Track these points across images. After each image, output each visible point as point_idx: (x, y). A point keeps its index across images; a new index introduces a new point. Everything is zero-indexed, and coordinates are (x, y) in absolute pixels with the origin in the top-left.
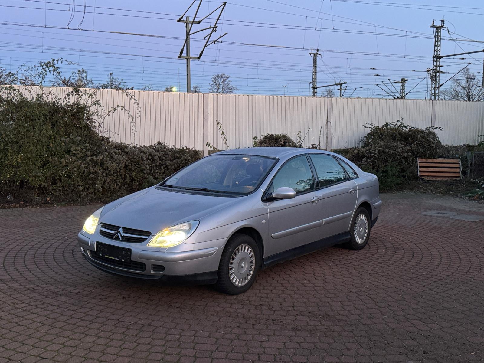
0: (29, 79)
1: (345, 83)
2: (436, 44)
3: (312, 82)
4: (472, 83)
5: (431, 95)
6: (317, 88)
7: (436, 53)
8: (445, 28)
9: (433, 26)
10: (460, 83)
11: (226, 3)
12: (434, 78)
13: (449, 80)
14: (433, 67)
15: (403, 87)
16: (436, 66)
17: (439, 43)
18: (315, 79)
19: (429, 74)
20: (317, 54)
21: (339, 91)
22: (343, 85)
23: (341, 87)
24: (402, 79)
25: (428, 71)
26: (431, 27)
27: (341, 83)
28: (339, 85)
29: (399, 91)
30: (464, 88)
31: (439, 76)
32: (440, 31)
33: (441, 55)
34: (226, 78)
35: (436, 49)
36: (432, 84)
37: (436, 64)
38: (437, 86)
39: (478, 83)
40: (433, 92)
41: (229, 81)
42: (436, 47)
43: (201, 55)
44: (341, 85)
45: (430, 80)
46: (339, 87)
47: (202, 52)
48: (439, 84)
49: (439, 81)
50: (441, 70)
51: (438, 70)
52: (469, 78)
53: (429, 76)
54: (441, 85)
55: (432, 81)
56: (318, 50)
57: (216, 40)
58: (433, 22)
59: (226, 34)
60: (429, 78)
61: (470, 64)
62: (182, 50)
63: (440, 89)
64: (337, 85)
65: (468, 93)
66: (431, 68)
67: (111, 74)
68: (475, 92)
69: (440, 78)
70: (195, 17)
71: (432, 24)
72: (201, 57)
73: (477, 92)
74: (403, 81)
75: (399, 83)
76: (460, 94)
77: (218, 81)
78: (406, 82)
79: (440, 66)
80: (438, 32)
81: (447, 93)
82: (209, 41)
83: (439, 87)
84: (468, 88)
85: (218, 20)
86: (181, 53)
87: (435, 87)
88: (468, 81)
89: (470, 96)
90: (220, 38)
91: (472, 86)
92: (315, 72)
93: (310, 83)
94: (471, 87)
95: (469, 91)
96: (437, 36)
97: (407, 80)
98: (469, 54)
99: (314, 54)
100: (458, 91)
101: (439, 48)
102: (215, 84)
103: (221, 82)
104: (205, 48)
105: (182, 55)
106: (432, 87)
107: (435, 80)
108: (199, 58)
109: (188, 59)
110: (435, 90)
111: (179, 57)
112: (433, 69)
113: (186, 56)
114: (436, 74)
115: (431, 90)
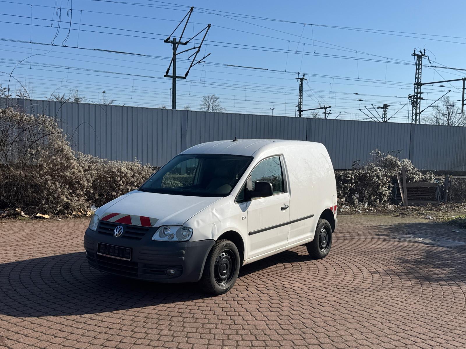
0: (24, 95)
1: (330, 107)
2: (417, 72)
3: (298, 105)
4: (452, 110)
5: (412, 120)
6: (302, 111)
7: (417, 80)
8: (426, 56)
9: (414, 55)
10: (440, 110)
11: (210, 25)
12: (415, 104)
13: (429, 106)
14: (414, 94)
15: (385, 113)
16: (417, 93)
17: (420, 71)
18: (301, 102)
19: (410, 100)
20: (304, 79)
21: (324, 114)
22: (327, 109)
23: (325, 111)
24: (384, 105)
25: (409, 97)
26: (413, 55)
27: (325, 107)
28: (324, 109)
29: (381, 116)
30: (444, 115)
31: (420, 102)
32: (421, 59)
34: (215, 99)
35: (417, 76)
36: (413, 110)
37: (417, 91)
38: (418, 112)
39: (458, 111)
40: (414, 117)
41: (219, 102)
42: (417, 75)
43: (187, 74)
44: (326, 108)
45: (411, 106)
46: (323, 110)
47: (188, 72)
48: (420, 110)
49: (420, 107)
50: (421, 97)
51: (419, 97)
52: (450, 106)
53: (410, 102)
54: (422, 111)
55: (413, 107)
56: (304, 75)
57: (200, 61)
58: (415, 51)
59: (209, 54)
60: (410, 104)
61: (449, 91)
62: (169, 69)
63: (421, 115)
64: (322, 108)
65: (448, 120)
66: (412, 94)
67: (104, 92)
68: (455, 119)
69: (421, 104)
70: (181, 37)
71: (413, 52)
72: (187, 76)
73: (456, 120)
74: (386, 107)
75: (381, 108)
76: (440, 120)
77: (208, 102)
79: (421, 93)
80: (419, 61)
81: (428, 120)
82: (195, 60)
83: (420, 113)
84: (448, 115)
85: (203, 40)
86: (168, 72)
87: (416, 113)
88: (448, 108)
89: (450, 123)
90: (204, 58)
91: (452, 113)
92: (301, 96)
93: (296, 106)
94: (452, 115)
95: (449, 118)
96: (418, 64)
97: (389, 106)
98: (448, 82)
99: (300, 79)
100: (438, 117)
101: (420, 76)
102: (205, 104)
103: (211, 103)
104: (191, 68)
105: (168, 74)
106: (413, 112)
107: (416, 106)
108: (185, 78)
109: (174, 78)
110: (416, 116)
111: (165, 76)
112: (414, 96)
113: (172, 75)
114: (417, 100)
115: (412, 116)
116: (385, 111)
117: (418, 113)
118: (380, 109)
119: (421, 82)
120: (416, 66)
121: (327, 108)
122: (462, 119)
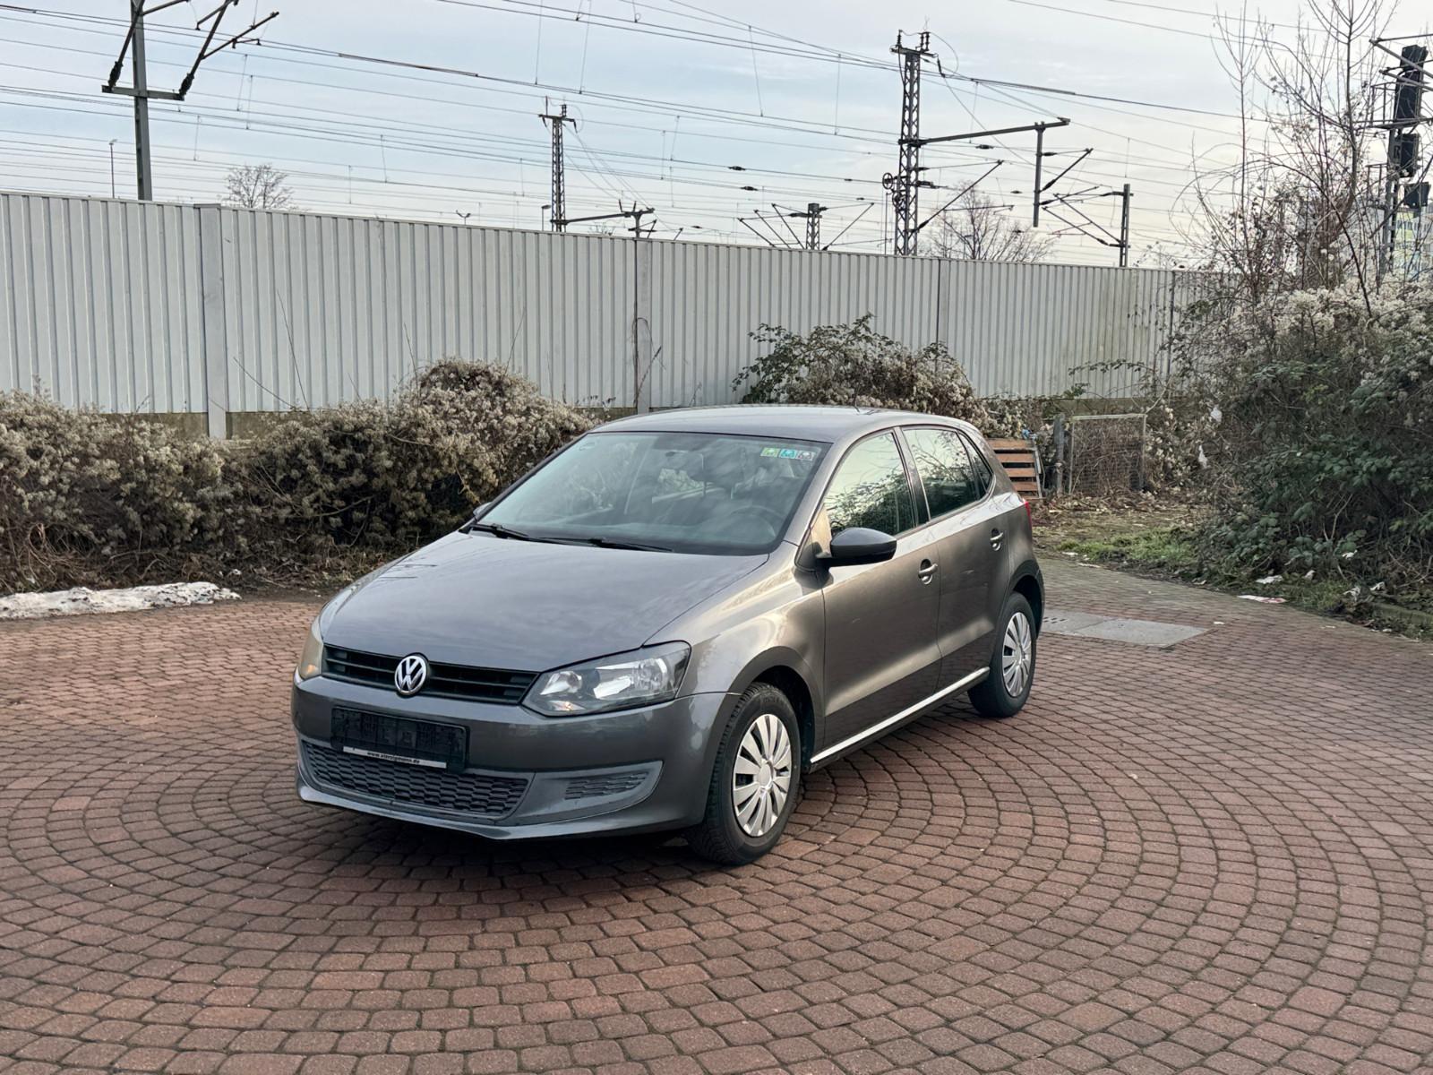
1: (650, 211)
2: (908, 103)
3: (550, 203)
4: (985, 223)
5: (895, 251)
6: (566, 222)
7: (906, 129)
8: (931, 55)
9: (899, 49)
12: (902, 203)
14: (900, 172)
15: (813, 229)
16: (909, 170)
17: (915, 102)
18: (559, 196)
19: (890, 191)
20: (564, 117)
22: (643, 217)
23: (637, 223)
24: (811, 206)
25: (886, 181)
26: (894, 51)
27: (637, 210)
28: (632, 218)
29: (802, 238)
30: (964, 239)
31: (916, 196)
32: (919, 64)
33: (922, 136)
34: (272, 180)
35: (907, 118)
36: (897, 221)
37: (909, 162)
38: (912, 226)
40: (901, 243)
41: (285, 190)
42: (907, 113)
43: (186, 84)
44: (638, 215)
45: (892, 209)
46: (631, 222)
47: (190, 77)
48: (916, 221)
49: (916, 212)
50: (920, 180)
51: (912, 179)
53: (890, 197)
54: (923, 225)
55: (898, 211)
56: (564, 107)
57: (240, 36)
58: (899, 37)
59: (274, 15)
60: (890, 204)
62: (118, 65)
63: (919, 235)
64: (627, 215)
65: (974, 252)
66: (895, 173)
68: (991, 249)
69: (920, 200)
71: (896, 43)
72: (188, 92)
73: (996, 252)
74: (814, 211)
75: (802, 215)
77: (247, 190)
78: (822, 213)
79: (918, 169)
80: (911, 69)
82: (215, 36)
83: (916, 230)
84: (974, 238)
86: (115, 74)
87: (906, 231)
88: (972, 217)
90: (253, 27)
91: (985, 233)
92: (558, 175)
94: (983, 236)
95: (977, 245)
96: (910, 81)
97: (824, 209)
98: (1003, 135)
99: (552, 117)
101: (915, 115)
102: (238, 197)
103: (258, 191)
104: (202, 62)
105: (118, 84)
106: (897, 229)
107: (906, 210)
108: (179, 97)
109: (141, 97)
110: (906, 239)
111: (107, 89)
112: (899, 178)
113: (132, 86)
114: (908, 191)
115: (897, 239)
116: (813, 225)
117: (913, 231)
118: (798, 218)
119: (917, 135)
120: (905, 84)
121: (641, 213)
122: (1010, 248)
